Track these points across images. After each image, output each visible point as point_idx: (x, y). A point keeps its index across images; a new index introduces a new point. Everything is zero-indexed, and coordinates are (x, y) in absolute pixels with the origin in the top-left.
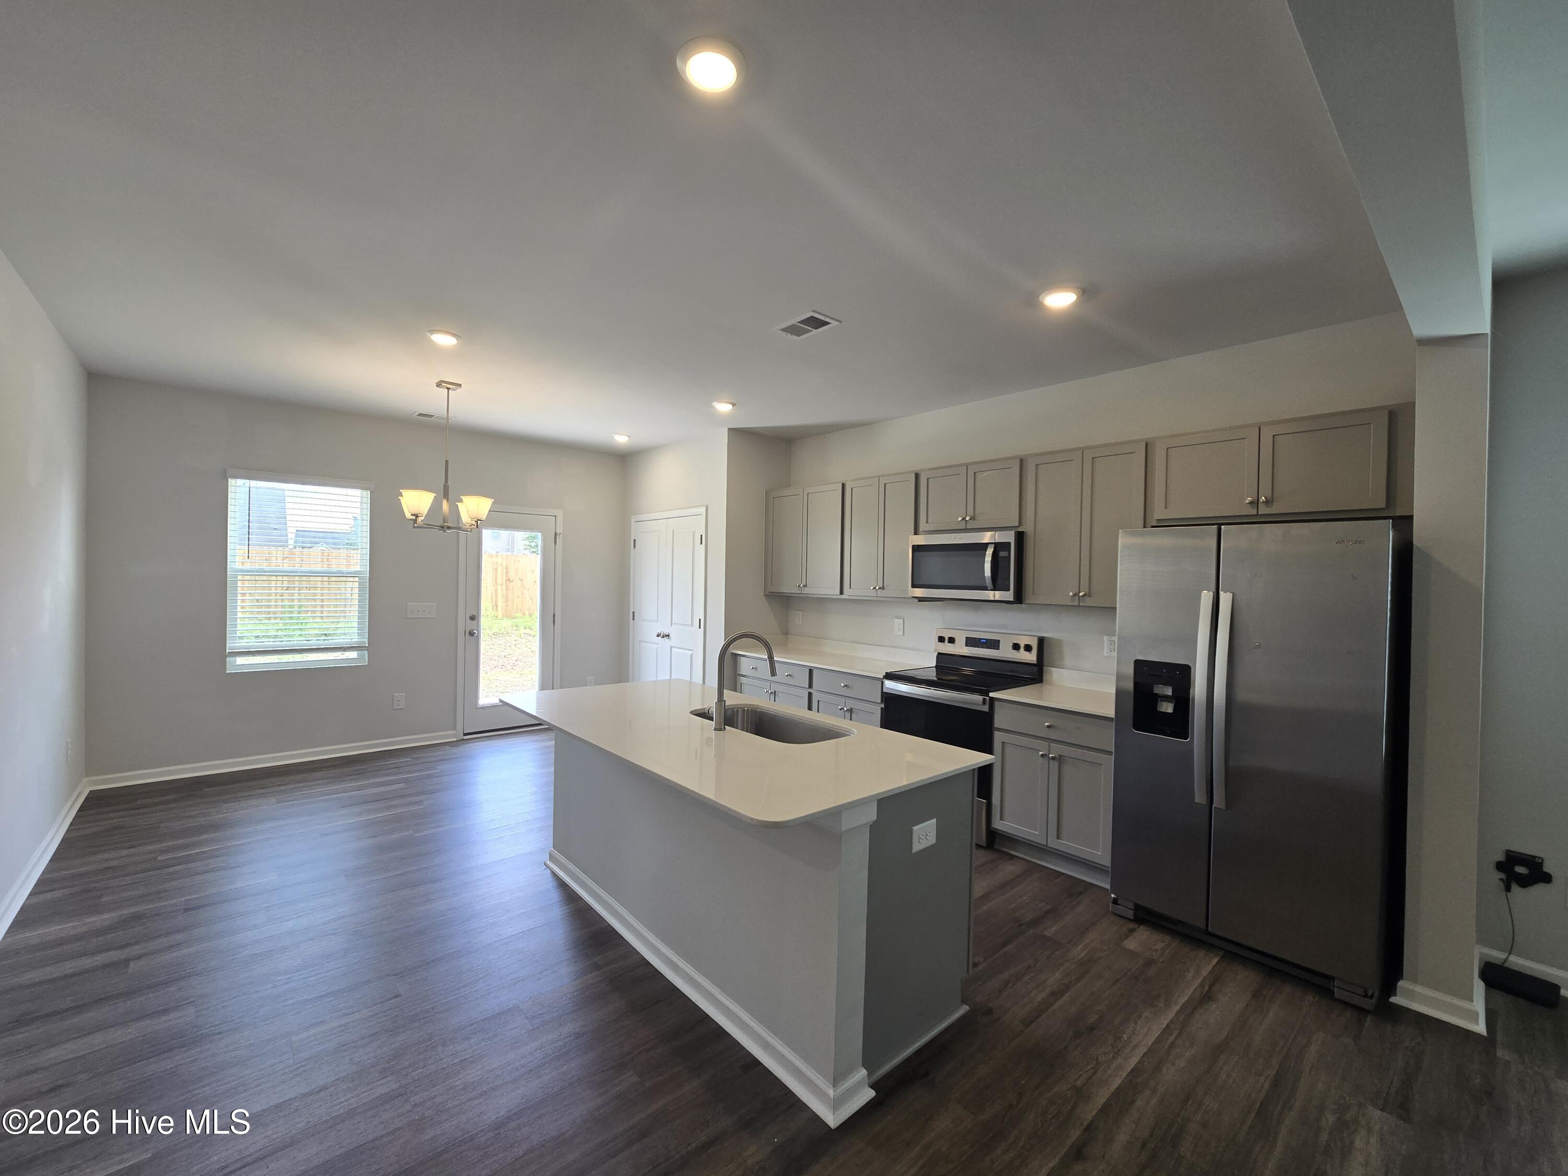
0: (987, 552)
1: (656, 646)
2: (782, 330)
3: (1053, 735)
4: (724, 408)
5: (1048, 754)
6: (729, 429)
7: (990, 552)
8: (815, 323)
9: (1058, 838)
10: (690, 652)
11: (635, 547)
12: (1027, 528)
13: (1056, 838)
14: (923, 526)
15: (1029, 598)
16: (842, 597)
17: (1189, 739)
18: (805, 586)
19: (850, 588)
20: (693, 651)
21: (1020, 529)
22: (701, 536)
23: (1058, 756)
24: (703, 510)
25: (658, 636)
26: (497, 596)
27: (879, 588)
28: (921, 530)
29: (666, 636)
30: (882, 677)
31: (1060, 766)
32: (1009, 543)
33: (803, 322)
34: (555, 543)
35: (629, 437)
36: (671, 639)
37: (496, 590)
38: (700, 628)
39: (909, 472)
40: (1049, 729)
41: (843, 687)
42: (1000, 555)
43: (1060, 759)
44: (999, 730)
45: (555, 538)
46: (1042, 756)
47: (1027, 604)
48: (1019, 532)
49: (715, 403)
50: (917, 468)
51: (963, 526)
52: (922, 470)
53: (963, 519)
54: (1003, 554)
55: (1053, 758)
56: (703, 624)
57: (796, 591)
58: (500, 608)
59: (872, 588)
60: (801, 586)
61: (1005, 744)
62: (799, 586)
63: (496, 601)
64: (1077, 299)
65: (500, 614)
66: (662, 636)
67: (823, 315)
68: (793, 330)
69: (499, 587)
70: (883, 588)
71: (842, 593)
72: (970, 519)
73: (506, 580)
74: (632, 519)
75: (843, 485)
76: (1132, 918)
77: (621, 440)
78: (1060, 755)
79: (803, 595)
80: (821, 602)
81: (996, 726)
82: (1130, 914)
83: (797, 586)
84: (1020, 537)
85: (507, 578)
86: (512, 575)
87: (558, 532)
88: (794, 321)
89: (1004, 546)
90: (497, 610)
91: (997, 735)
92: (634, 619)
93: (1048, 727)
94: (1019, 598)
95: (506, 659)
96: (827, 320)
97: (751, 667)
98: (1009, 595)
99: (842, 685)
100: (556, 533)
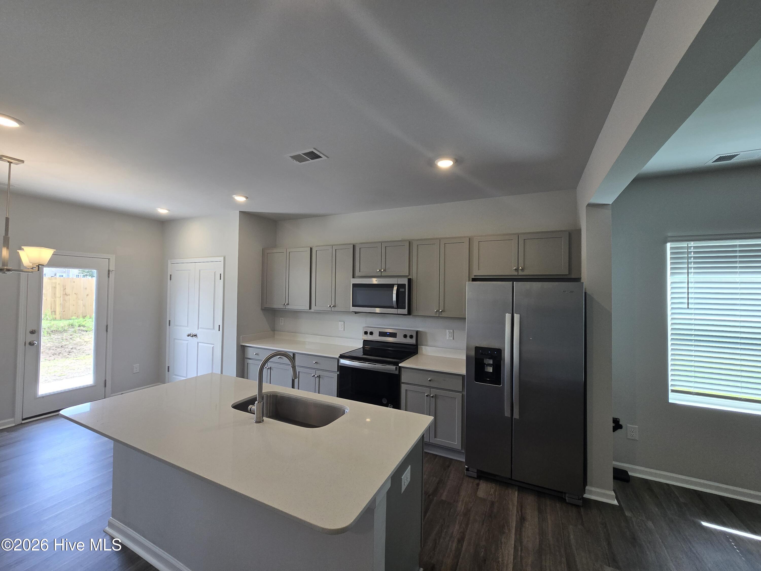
0: (394, 289)
1: (187, 342)
2: (291, 157)
3: (432, 384)
4: (240, 199)
5: (429, 394)
6: (239, 211)
7: (395, 288)
8: (313, 156)
9: (435, 438)
10: (213, 346)
11: (171, 279)
12: (414, 277)
13: (434, 438)
14: (357, 273)
15: (414, 312)
16: (310, 311)
17: (501, 385)
18: (288, 304)
19: (315, 306)
20: (214, 344)
21: (409, 277)
22: (221, 274)
23: (434, 395)
24: (222, 259)
25: (188, 336)
26: (55, 305)
27: (333, 306)
28: (356, 275)
29: (195, 336)
30: (338, 357)
31: (435, 400)
32: (405, 284)
33: (305, 154)
34: (109, 277)
35: (169, 210)
36: (197, 337)
37: (55, 301)
38: (219, 330)
39: (350, 244)
40: (430, 382)
41: (315, 363)
42: (400, 291)
43: (435, 397)
44: (403, 383)
45: (109, 274)
46: (427, 396)
47: (413, 315)
48: (409, 278)
49: (235, 196)
50: (354, 242)
51: (379, 274)
52: (357, 243)
53: (379, 271)
54: (402, 290)
55: (432, 397)
56: (222, 328)
57: (282, 307)
58: (57, 313)
59: (329, 306)
60: (286, 304)
61: (407, 391)
62: (284, 304)
63: (55, 308)
64: (453, 164)
65: (58, 316)
66: (191, 336)
67: (318, 151)
68: (298, 158)
69: (57, 300)
70: (334, 306)
71: (310, 308)
72: (384, 271)
73: (63, 294)
74: (169, 262)
75: (311, 249)
76: (476, 477)
77: (163, 211)
78: (435, 395)
79: (286, 310)
80: (296, 314)
81: (402, 381)
82: (475, 475)
83: (283, 304)
84: (410, 281)
85: (65, 293)
86: (68, 291)
87: (111, 269)
88: (301, 153)
89: (403, 286)
90: (55, 314)
91: (403, 386)
92: (169, 325)
93: (430, 380)
94: (409, 313)
95: (63, 348)
96: (321, 155)
97: (255, 353)
98: (405, 311)
99: (314, 362)
100: (109, 271)
